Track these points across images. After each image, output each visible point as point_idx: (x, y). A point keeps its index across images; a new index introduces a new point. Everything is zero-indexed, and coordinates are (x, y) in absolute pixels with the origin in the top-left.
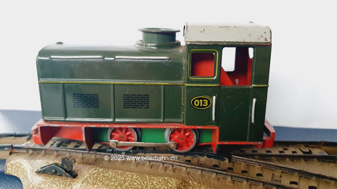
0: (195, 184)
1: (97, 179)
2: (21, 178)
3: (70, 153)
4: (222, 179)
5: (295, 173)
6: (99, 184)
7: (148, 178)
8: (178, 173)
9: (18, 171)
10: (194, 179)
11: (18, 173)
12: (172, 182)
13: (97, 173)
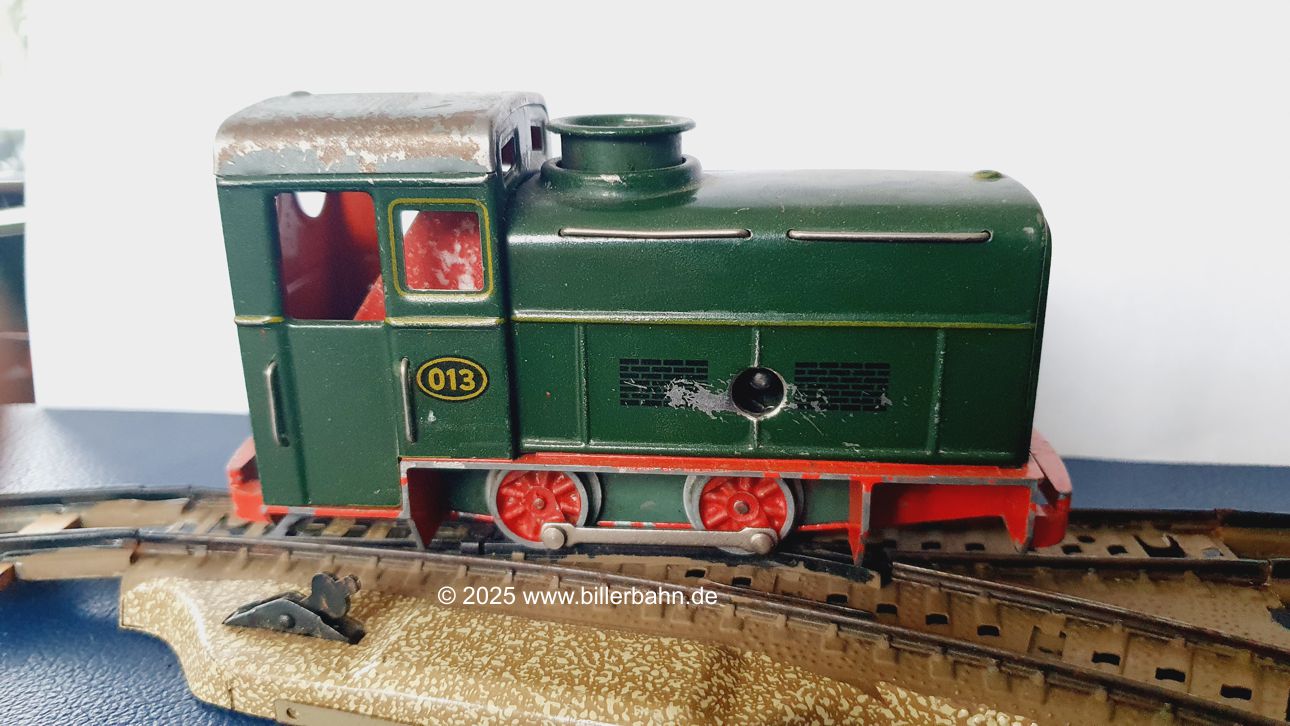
0: (764, 662)
1: (430, 644)
2: (176, 643)
3: (334, 557)
4: (857, 645)
5: (1111, 623)
6: (439, 664)
7: (606, 641)
8: (705, 624)
9: (164, 617)
10: (763, 644)
11: (162, 624)
12: (688, 655)
13: (431, 625)
